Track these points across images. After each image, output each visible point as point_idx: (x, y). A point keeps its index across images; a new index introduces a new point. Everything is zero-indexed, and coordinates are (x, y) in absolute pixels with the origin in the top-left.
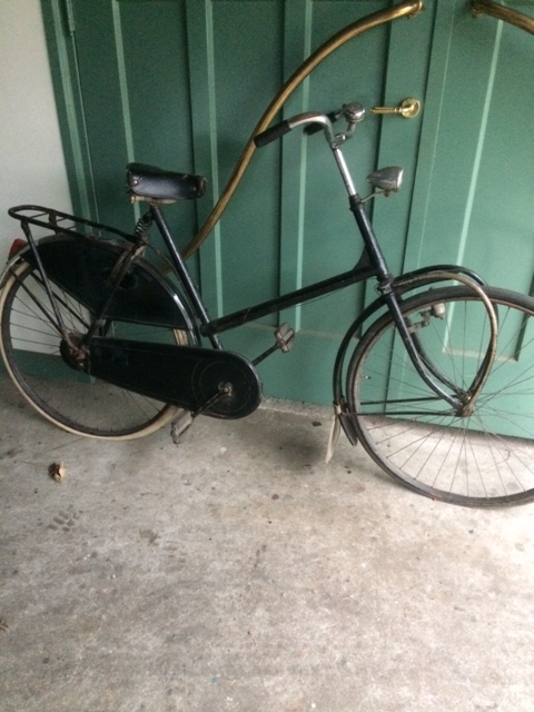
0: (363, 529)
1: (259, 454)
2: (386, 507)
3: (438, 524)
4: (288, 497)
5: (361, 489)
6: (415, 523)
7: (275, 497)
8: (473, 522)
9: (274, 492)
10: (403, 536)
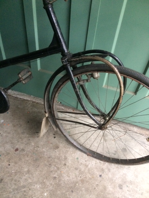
0: (51, 171)
1: (17, 125)
2: (66, 158)
3: (86, 171)
4: (23, 150)
5: (57, 147)
6: (76, 169)
7: (17, 150)
8: (103, 170)
9: (17, 147)
10: (69, 177)
